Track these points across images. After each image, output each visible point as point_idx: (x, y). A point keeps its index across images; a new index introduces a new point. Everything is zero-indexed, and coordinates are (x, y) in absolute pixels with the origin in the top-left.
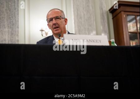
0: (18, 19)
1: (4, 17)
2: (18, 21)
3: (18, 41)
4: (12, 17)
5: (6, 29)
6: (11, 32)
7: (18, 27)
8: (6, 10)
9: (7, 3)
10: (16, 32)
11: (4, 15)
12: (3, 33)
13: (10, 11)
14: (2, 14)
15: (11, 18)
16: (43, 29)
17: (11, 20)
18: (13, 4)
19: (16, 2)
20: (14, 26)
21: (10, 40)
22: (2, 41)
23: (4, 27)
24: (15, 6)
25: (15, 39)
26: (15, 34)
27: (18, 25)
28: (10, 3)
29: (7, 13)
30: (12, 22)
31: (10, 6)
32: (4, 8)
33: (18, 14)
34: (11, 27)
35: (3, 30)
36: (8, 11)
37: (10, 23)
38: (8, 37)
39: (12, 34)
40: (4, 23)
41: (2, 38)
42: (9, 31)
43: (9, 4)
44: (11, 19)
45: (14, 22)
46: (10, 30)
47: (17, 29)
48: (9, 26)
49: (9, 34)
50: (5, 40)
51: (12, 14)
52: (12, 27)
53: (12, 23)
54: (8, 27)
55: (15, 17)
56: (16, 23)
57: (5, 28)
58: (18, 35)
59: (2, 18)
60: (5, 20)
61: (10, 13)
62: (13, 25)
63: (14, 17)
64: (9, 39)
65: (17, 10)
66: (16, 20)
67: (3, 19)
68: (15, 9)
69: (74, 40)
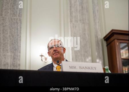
0: (20, 44)
1: (8, 43)
2: (20, 47)
3: (19, 65)
4: (15, 43)
5: (9, 54)
6: (13, 56)
7: (20, 52)
8: (9, 36)
9: (10, 30)
10: (17, 57)
11: (8, 41)
12: (6, 57)
13: (13, 37)
14: (6, 40)
15: (14, 44)
16: (43, 55)
17: (14, 46)
18: (16, 31)
19: (19, 29)
20: (16, 51)
21: (12, 64)
22: (5, 65)
23: (7, 52)
24: (17, 32)
25: (17, 63)
26: (17, 59)
27: (20, 50)
28: (13, 30)
29: (11, 39)
30: (15, 47)
31: (13, 32)
32: (7, 34)
33: (20, 40)
34: (13, 52)
35: (6, 55)
36: (11, 37)
37: (13, 48)
38: (11, 61)
39: (14, 58)
40: (7, 48)
41: (5, 61)
42: (11, 55)
43: (12, 31)
44: (14, 45)
45: (16, 48)
46: (13, 55)
47: (19, 54)
48: (12, 51)
49: (11, 59)
50: (8, 64)
51: (15, 40)
52: (14, 52)
53: (14, 48)
54: (11, 52)
55: (18, 43)
56: (18, 49)
57: (8, 52)
58: (19, 60)
59: (6, 43)
60: (8, 45)
61: (13, 39)
62: (16, 50)
63: (16, 43)
64: (11, 63)
65: (19, 36)
66: (18, 45)
67: (7, 44)
68: (18, 35)
69: (71, 67)
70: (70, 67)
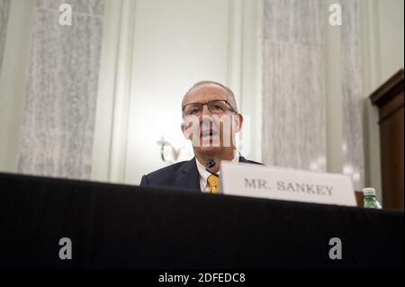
0: (95, 102)
1: (54, 96)
2: (94, 110)
3: (89, 168)
4: (77, 97)
5: (58, 132)
6: (71, 140)
7: (92, 128)
8: (61, 73)
9: (65, 52)
10: (84, 142)
11: (55, 88)
12: (48, 140)
13: (72, 77)
14: (48, 86)
15: (75, 100)
17: (74, 106)
18: (83, 58)
19: (93, 54)
20: (81, 124)
21: (66, 165)
22: (41, 166)
23: (50, 124)
24: (88, 63)
25: (81, 163)
26: (82, 148)
27: (94, 122)
28: (75, 55)
29: (64, 83)
30: (77, 110)
31: (73, 62)
32: (55, 66)
33: (96, 89)
34: (71, 126)
35: (47, 134)
36: (67, 78)
37: (71, 114)
38: (61, 155)
39: (73, 147)
40: (53, 111)
41: (42, 155)
42: (64, 137)
43: (71, 57)
44: (74, 103)
45: (81, 112)
46: (69, 134)
47: (88, 133)
48: (67, 121)
49: (63, 147)
50: (51, 164)
51: (78, 88)
52: (75, 125)
53: (75, 114)
54: (64, 124)
55: (87, 97)
56: (87, 115)
57: (53, 126)
58: (89, 152)
59: (48, 96)
60: (56, 105)
61: (72, 85)
62: (79, 119)
63: (83, 97)
64: (63, 162)
65: (92, 76)
66: (87, 106)
67: (51, 99)
68: (89, 73)
69: (250, 180)
70: (247, 180)
